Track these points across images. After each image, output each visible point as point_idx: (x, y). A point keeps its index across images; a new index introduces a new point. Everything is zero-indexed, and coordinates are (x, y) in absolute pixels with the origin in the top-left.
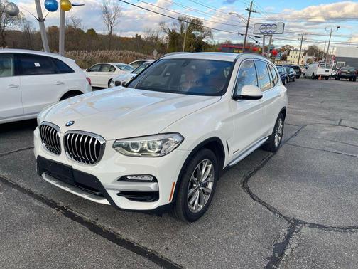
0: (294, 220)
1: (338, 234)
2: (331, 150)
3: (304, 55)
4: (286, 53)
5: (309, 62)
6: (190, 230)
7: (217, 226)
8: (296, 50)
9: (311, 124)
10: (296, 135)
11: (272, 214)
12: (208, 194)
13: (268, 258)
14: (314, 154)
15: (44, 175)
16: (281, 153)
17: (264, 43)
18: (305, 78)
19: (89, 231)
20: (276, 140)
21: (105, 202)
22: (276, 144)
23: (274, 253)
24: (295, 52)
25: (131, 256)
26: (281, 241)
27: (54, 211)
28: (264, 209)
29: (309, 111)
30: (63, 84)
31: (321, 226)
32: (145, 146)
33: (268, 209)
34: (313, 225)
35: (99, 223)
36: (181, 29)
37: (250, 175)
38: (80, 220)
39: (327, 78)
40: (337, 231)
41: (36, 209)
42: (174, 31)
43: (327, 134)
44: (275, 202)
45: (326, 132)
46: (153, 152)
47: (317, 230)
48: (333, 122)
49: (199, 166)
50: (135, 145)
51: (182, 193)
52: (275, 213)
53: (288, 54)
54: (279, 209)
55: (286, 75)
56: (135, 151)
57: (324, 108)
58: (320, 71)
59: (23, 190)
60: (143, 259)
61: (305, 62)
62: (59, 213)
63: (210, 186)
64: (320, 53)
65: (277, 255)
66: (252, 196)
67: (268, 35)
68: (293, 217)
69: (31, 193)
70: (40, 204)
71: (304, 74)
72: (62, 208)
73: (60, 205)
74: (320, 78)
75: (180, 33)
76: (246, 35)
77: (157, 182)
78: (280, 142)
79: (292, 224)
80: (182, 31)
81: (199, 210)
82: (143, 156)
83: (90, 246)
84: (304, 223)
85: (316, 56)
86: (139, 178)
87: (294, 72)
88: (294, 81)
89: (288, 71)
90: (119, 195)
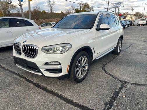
0: (124, 81)
1: (144, 87)
2: (144, 53)
3: (134, 16)
4: (126, 15)
5: (136, 19)
6: (78, 86)
7: (89, 84)
8: (130, 14)
9: (136, 43)
10: (128, 48)
11: (114, 79)
12: (86, 71)
13: (111, 97)
14: (136, 55)
15: (17, 64)
16: (121, 55)
17: (115, 12)
18: (134, 25)
19: (35, 87)
20: (118, 49)
21: (40, 74)
22: (119, 51)
23: (114, 95)
24: (130, 15)
25: (51, 96)
26: (117, 90)
27: (22, 79)
28: (111, 77)
29: (135, 38)
30: (29, 30)
31: (136, 84)
32: (55, 49)
33: (113, 77)
34: (132, 84)
35: (40, 84)
36: (80, 8)
37: (106, 64)
38: (32, 83)
39: (144, 25)
40: (144, 86)
41: (15, 78)
42: (77, 9)
43: (143, 47)
44: (116, 75)
45: (142, 47)
46: (59, 52)
47: (135, 86)
48: (145, 42)
49: (80, 58)
50: (51, 49)
51: (72, 70)
52: (116, 79)
53: (127, 16)
54: (118, 77)
55: (125, 24)
56: (51, 52)
57: (142, 37)
58: (141, 22)
59: (11, 72)
60: (56, 97)
61: (134, 19)
62: (24, 80)
63: (87, 67)
64: (141, 15)
65: (115, 96)
66: (106, 72)
67: (117, 8)
68: (124, 80)
69: (14, 73)
70: (17, 77)
71: (134, 24)
72: (25, 78)
73: (25, 77)
74: (141, 25)
75: (80, 10)
76: (108, 8)
77: (61, 64)
78: (120, 51)
79: (123, 83)
80: (80, 9)
81: (81, 78)
82: (55, 54)
83: (34, 92)
84: (129, 83)
85: (139, 16)
86: (53, 63)
87: (129, 23)
88: (129, 27)
89: (126, 22)
90: (45, 71)
